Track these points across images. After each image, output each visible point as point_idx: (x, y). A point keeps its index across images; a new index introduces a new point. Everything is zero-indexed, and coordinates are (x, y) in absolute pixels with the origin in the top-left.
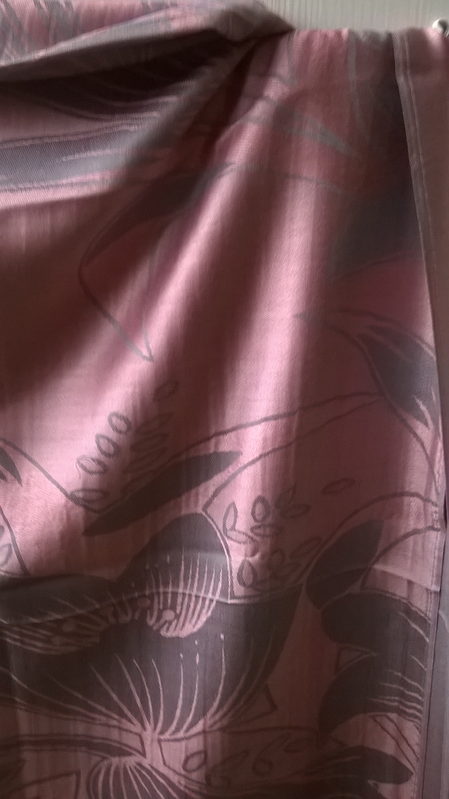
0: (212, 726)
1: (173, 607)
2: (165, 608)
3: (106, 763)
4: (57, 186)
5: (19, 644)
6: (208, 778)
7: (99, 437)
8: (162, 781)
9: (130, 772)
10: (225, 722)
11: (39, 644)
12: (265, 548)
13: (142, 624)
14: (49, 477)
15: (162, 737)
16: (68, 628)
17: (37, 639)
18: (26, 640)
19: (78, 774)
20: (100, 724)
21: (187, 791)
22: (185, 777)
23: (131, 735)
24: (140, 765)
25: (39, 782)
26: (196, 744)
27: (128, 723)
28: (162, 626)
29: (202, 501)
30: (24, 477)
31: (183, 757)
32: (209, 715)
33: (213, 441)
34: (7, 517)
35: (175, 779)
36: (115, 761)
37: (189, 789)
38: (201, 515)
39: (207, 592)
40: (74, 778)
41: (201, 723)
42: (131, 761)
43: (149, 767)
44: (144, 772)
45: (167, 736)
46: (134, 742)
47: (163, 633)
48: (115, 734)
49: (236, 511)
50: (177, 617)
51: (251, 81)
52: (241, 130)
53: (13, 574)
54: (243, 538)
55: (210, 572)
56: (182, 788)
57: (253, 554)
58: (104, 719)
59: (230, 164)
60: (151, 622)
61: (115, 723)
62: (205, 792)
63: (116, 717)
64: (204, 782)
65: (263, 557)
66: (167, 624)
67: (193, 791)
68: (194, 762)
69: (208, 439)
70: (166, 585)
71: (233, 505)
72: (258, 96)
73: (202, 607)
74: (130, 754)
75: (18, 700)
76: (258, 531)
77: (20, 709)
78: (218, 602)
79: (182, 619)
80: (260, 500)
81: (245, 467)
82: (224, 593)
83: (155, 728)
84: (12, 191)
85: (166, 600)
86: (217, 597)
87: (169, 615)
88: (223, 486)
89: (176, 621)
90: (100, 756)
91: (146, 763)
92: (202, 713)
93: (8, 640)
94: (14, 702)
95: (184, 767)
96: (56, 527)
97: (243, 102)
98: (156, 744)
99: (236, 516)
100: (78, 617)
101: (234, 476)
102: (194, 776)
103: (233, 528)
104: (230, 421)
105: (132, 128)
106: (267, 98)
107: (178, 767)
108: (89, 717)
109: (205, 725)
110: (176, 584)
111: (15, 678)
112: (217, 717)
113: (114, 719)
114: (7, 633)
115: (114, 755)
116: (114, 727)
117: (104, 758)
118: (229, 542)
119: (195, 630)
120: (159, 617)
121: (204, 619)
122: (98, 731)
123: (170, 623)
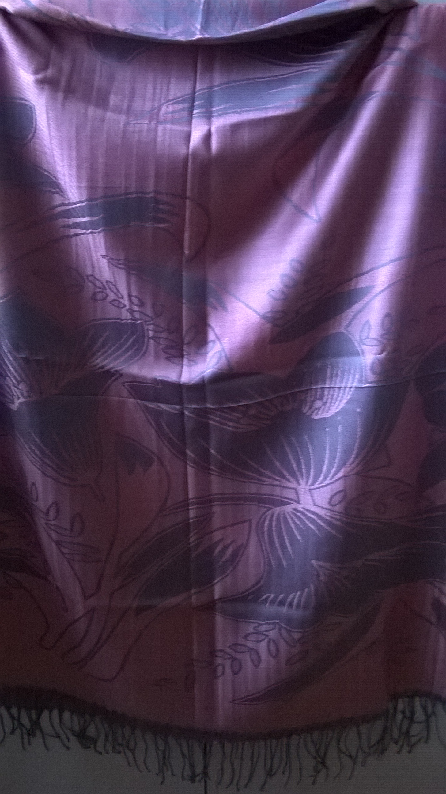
0: (349, 472)
1: (321, 398)
2: (316, 399)
3: (270, 512)
5: (218, 424)
6: (346, 509)
7: (282, 275)
8: (313, 516)
9: (288, 517)
10: (359, 469)
11: (231, 424)
12: (389, 348)
13: (298, 412)
14: (248, 306)
15: (312, 487)
16: (252, 412)
17: (230, 420)
18: (224, 421)
19: (250, 521)
20: (268, 485)
21: (331, 520)
22: (330, 510)
23: (289, 490)
24: (295, 509)
25: (223, 528)
26: (338, 486)
27: (287, 482)
28: (313, 412)
29: (345, 323)
30: (229, 307)
31: (329, 496)
32: (348, 464)
33: (354, 281)
34: (218, 334)
35: (322, 512)
36: (277, 510)
37: (332, 518)
38: (342, 333)
39: (347, 383)
40: (247, 524)
41: (342, 470)
42: (288, 509)
43: (302, 510)
44: (299, 514)
45: (316, 485)
46: (291, 494)
47: (315, 417)
48: (277, 491)
49: (370, 326)
50: (325, 404)
52: (382, 70)
53: (222, 370)
54: (374, 342)
55: (349, 370)
56: (328, 518)
57: (381, 354)
58: (270, 481)
59: (375, 92)
60: (305, 410)
61: (277, 483)
62: (344, 519)
63: (278, 478)
64: (343, 512)
65: (388, 354)
66: (316, 411)
67: (336, 519)
68: (337, 499)
69: (351, 279)
70: (317, 383)
71: (368, 322)
72: (394, 48)
73: (344, 394)
74: (289, 504)
75: (212, 468)
76: (385, 337)
77: (213, 474)
78: (356, 387)
79: (328, 405)
80: (387, 315)
81: (376, 295)
82: (360, 381)
83: (307, 483)
85: (316, 393)
86: (355, 385)
87: (318, 404)
88: (360, 311)
89: (323, 407)
90: (266, 507)
91: (300, 507)
92: (342, 464)
93: (211, 422)
94: (210, 469)
95: (330, 503)
96: (252, 337)
97: (383, 53)
98: (308, 493)
99: (370, 329)
100: (260, 404)
101: (368, 303)
102: (337, 508)
103: (367, 338)
104: (367, 266)
105: (316, 70)
106: (400, 49)
107: (325, 504)
108: (259, 480)
109: (345, 471)
110: (324, 382)
111: (212, 451)
112: (354, 465)
113: (277, 480)
114: (211, 416)
115: (276, 507)
116: (277, 486)
117: (270, 509)
118: (365, 347)
119: (338, 410)
120: (311, 407)
121: (344, 401)
122: (265, 490)
123: (319, 409)
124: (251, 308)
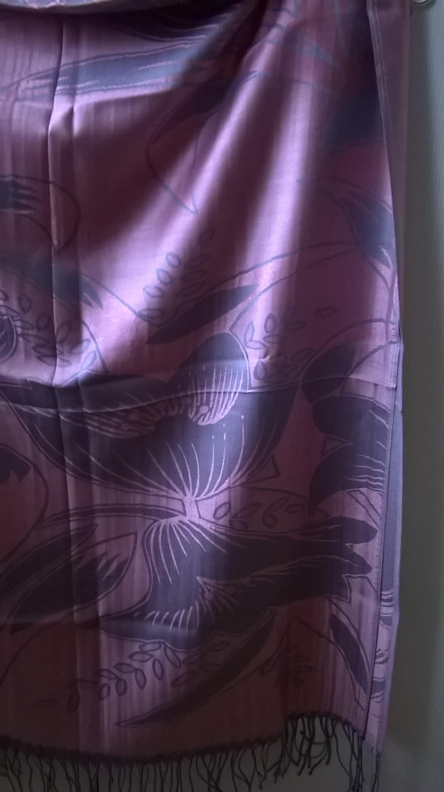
0: (234, 483)
1: (207, 403)
2: (202, 405)
3: (156, 524)
4: (135, 87)
5: (97, 430)
6: (231, 522)
7: (158, 271)
8: (198, 530)
9: (174, 530)
10: (244, 479)
11: (111, 430)
12: (273, 352)
13: (184, 418)
14: (123, 302)
15: (198, 499)
16: (133, 417)
17: (111, 426)
18: (103, 427)
19: (136, 533)
20: (154, 495)
21: (216, 534)
22: (216, 524)
23: (176, 501)
24: (181, 522)
25: (107, 541)
26: (223, 498)
27: (174, 493)
28: (200, 418)
29: (229, 324)
30: (104, 303)
31: (214, 509)
32: (232, 475)
33: (238, 279)
34: (93, 332)
35: (207, 526)
36: (163, 522)
37: (217, 532)
38: (228, 334)
39: (232, 388)
40: (132, 537)
41: (227, 481)
42: (174, 521)
43: (188, 522)
44: (185, 527)
45: (202, 496)
46: (177, 506)
47: (200, 423)
48: (163, 502)
49: (253, 328)
50: (210, 410)
51: (268, 14)
52: (261, 49)
53: (97, 371)
54: (258, 345)
55: (234, 374)
56: (213, 532)
57: (265, 357)
58: (155, 491)
59: (254, 72)
60: (191, 416)
61: (164, 493)
62: (229, 533)
63: (165, 488)
64: (229, 525)
65: (271, 358)
66: (203, 417)
67: (221, 533)
68: (221, 512)
69: (234, 277)
70: (202, 387)
71: (251, 323)
72: (272, 25)
73: (229, 399)
74: (175, 515)
75: (94, 476)
76: (268, 340)
77: (95, 484)
78: (240, 393)
79: (213, 411)
80: (270, 317)
81: (260, 295)
82: (244, 386)
83: (193, 494)
84: (103, 90)
85: (202, 398)
86: (239, 390)
87: (204, 409)
88: (244, 311)
89: (209, 413)
90: (152, 519)
91: (186, 520)
92: (228, 474)
93: (90, 428)
94: (91, 478)
95: (214, 516)
96: (128, 337)
97: (263, 29)
98: (194, 504)
99: (253, 331)
100: (140, 408)
101: (251, 304)
102: (221, 522)
103: (251, 340)
104: (250, 262)
105: (187, 46)
106: (279, 26)
107: (210, 517)
108: (145, 490)
109: (229, 482)
110: (209, 385)
111: (93, 459)
112: (238, 476)
113: (163, 490)
114: (89, 422)
115: (163, 518)
116: (163, 496)
117: (155, 521)
118: (248, 350)
119: (223, 416)
120: (197, 413)
121: (229, 407)
122: (151, 501)
123: (205, 415)
124: (127, 305)
